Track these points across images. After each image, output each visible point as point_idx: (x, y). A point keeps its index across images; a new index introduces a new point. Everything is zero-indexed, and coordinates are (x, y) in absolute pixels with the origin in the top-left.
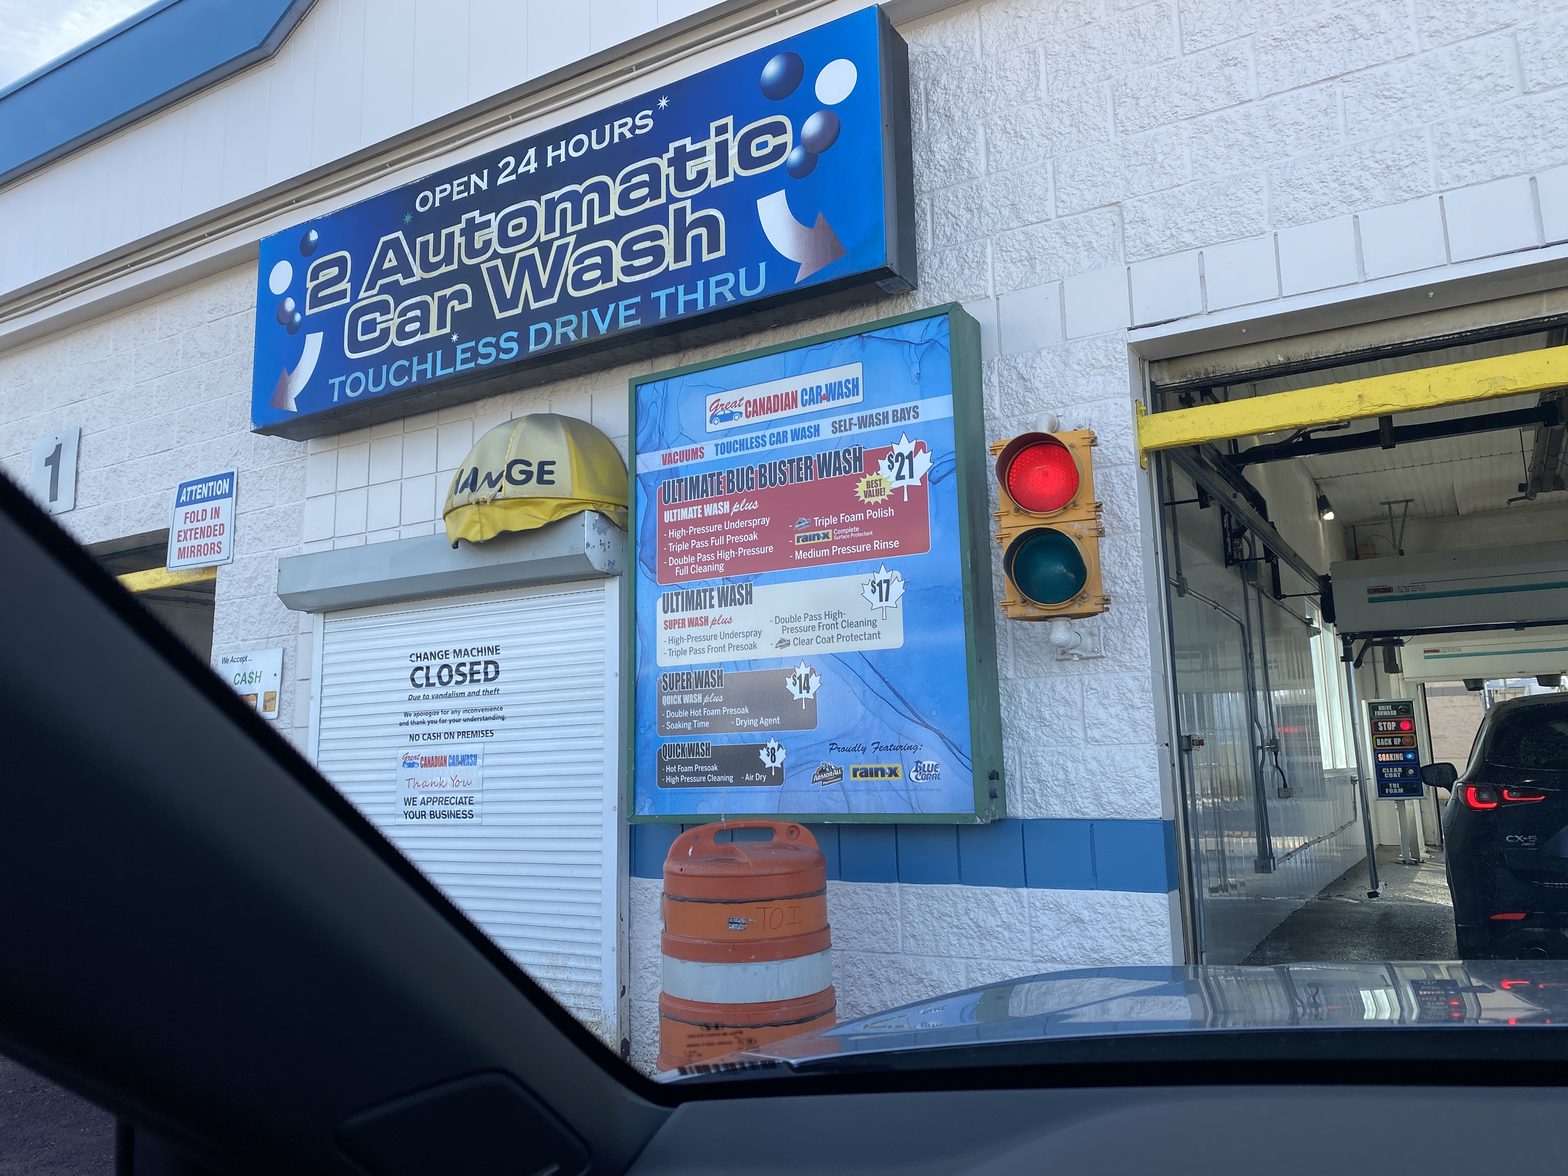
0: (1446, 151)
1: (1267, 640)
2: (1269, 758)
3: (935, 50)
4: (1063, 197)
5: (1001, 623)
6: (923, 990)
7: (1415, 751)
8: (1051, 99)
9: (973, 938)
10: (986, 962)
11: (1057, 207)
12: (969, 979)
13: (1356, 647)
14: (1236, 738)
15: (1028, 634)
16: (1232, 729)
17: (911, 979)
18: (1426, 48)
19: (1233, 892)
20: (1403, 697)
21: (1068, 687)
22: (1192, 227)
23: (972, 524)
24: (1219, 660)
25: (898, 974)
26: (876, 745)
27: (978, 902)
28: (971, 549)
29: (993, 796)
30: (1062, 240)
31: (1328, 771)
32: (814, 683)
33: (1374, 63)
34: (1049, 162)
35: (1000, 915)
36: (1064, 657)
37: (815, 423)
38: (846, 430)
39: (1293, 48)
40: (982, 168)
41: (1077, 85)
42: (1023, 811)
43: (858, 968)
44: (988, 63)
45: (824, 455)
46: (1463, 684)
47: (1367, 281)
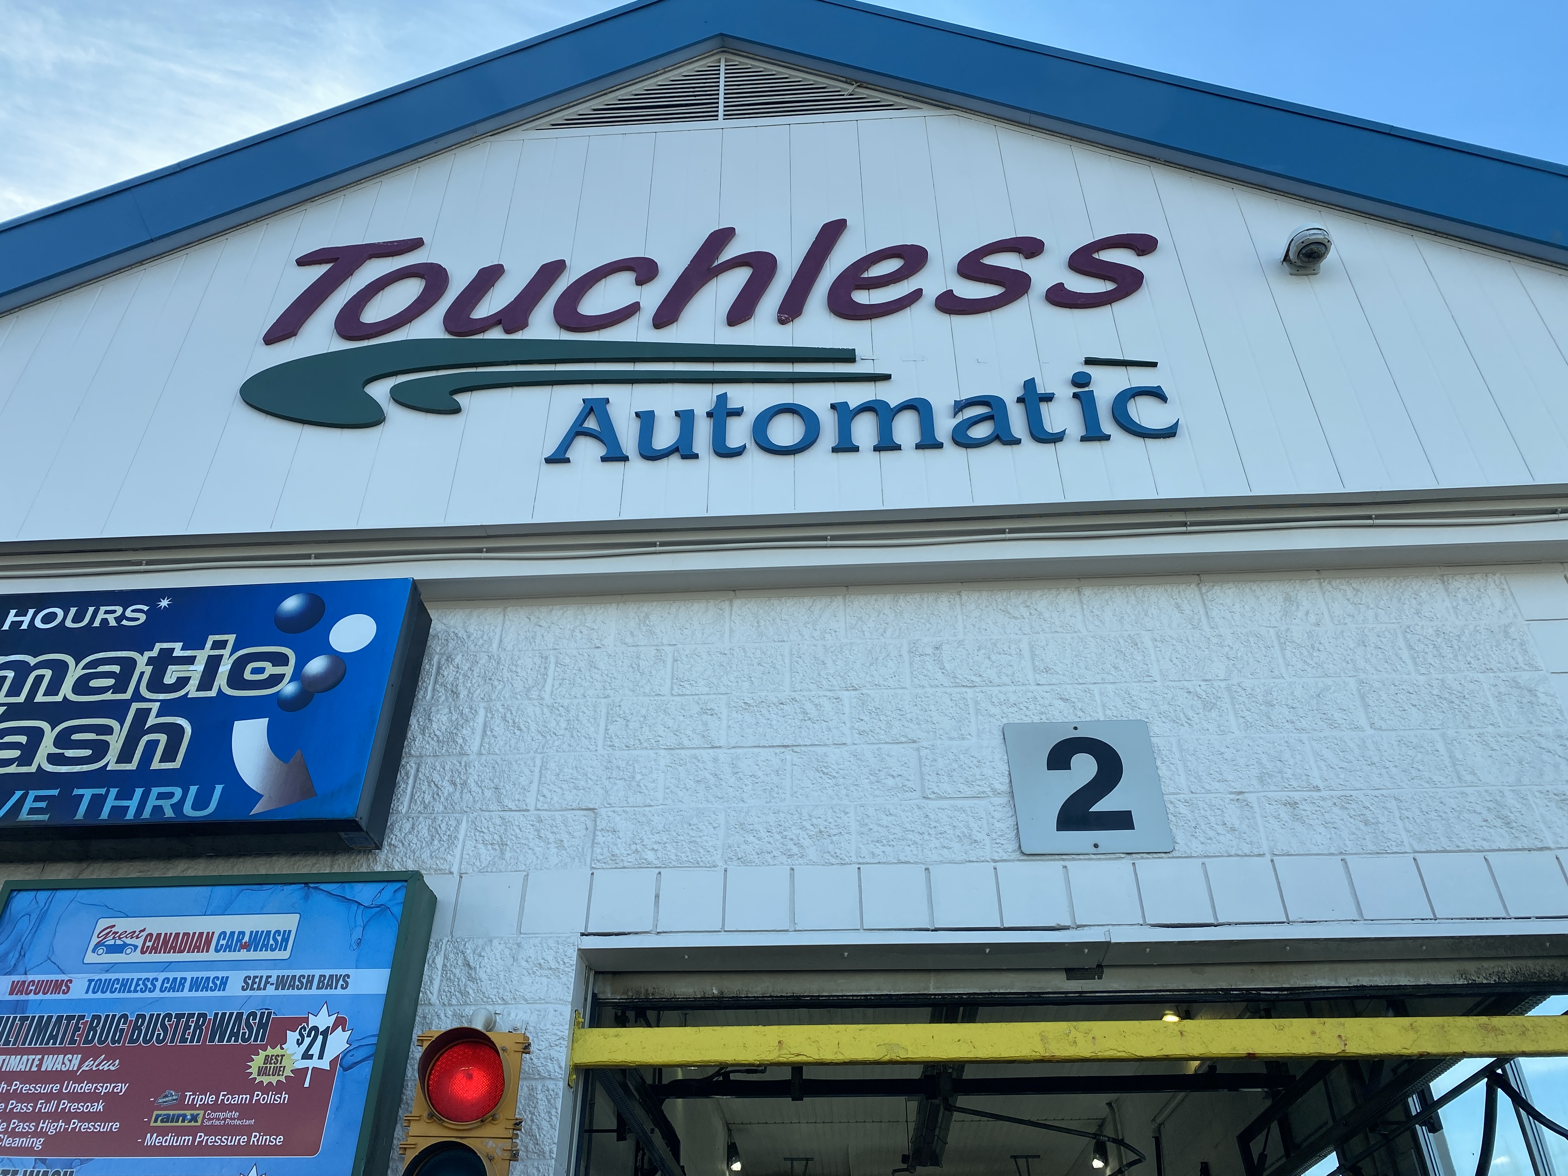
0: (865, 830)
3: (456, 631)
4: (545, 792)
8: (553, 701)
11: (537, 800)
18: (856, 742)
22: (656, 847)
23: (376, 1126)
30: (536, 833)
33: (817, 743)
34: (538, 757)
37: (226, 974)
38: (259, 989)
39: (758, 714)
40: (475, 748)
41: (578, 696)
44: (503, 656)
45: (224, 1014)
47: (796, 931)
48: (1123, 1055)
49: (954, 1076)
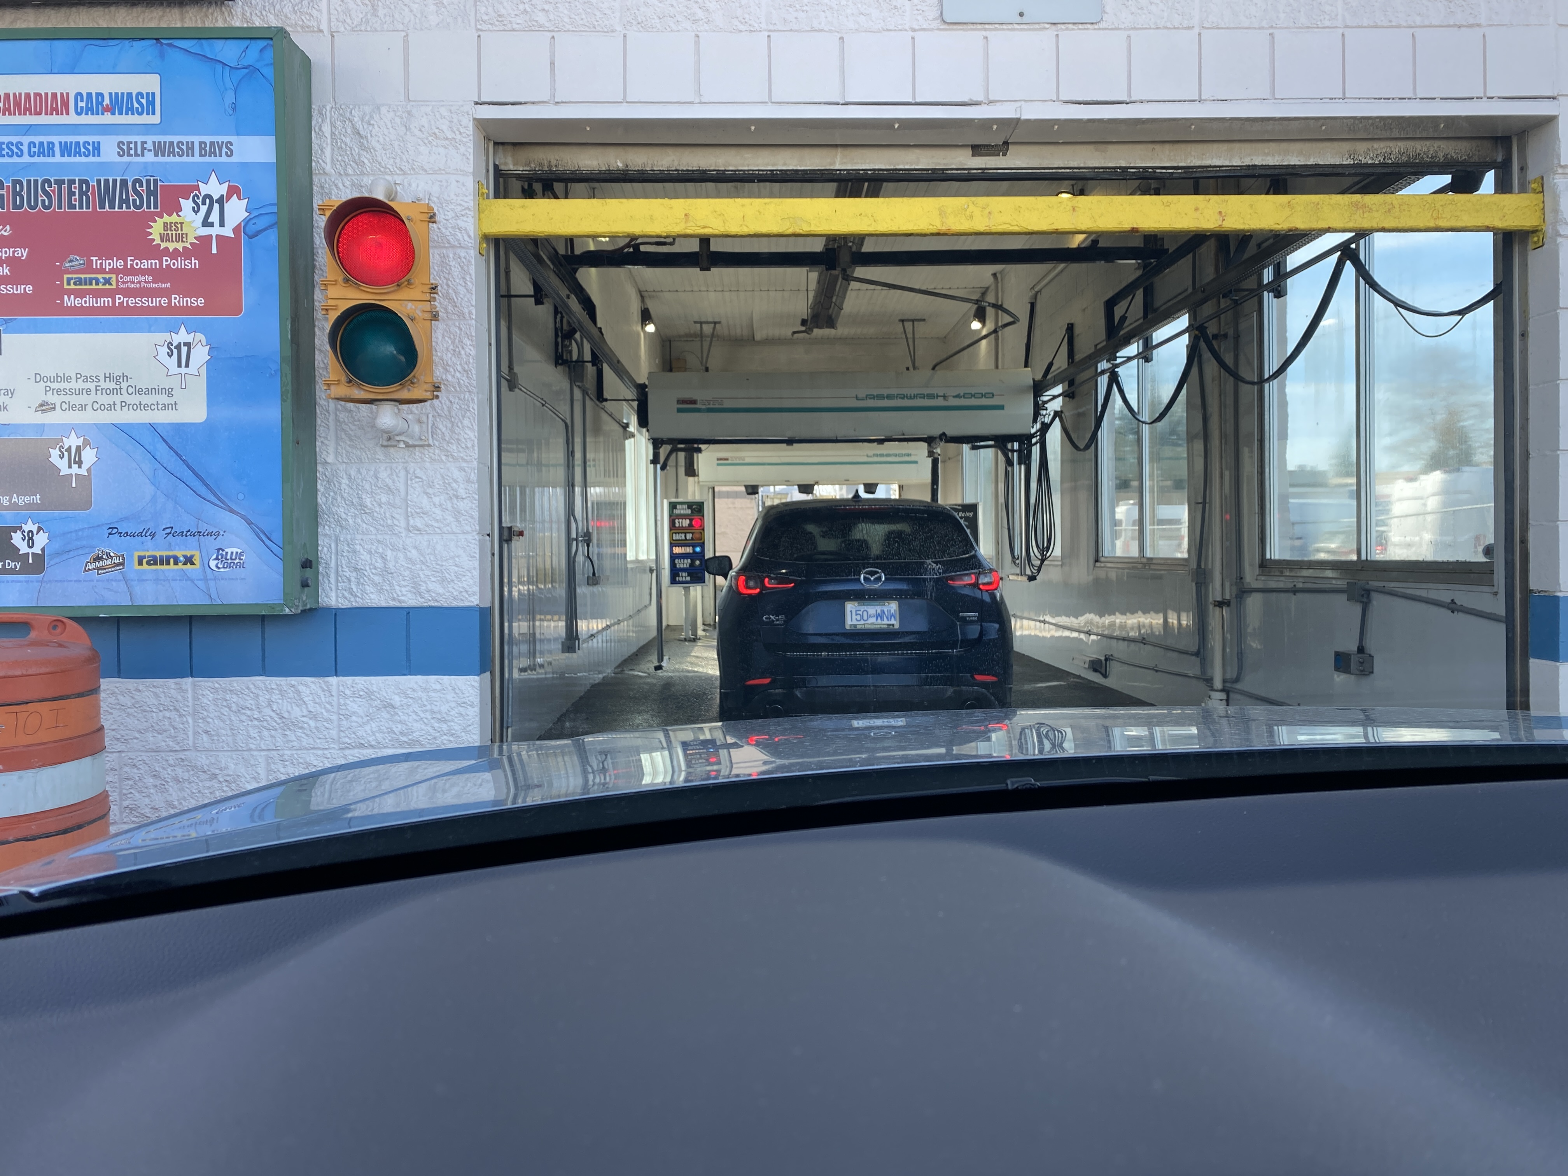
1: (588, 440)
2: (582, 549)
5: (322, 402)
6: (216, 786)
7: (702, 545)
9: (276, 730)
10: (289, 752)
12: (269, 771)
13: (664, 450)
14: (554, 530)
15: (352, 417)
16: (551, 521)
17: (203, 776)
19: (542, 671)
20: (698, 498)
21: (392, 474)
23: (294, 289)
24: (544, 455)
25: (188, 771)
26: (168, 531)
27: (282, 694)
28: (292, 318)
29: (305, 585)
31: (632, 562)
32: (89, 456)
35: (306, 704)
36: (389, 443)
37: (96, 138)
38: (137, 155)
42: (337, 600)
43: (139, 769)
45: (107, 181)
46: (743, 489)
47: (701, 103)
48: (1016, 229)
49: (854, 249)
